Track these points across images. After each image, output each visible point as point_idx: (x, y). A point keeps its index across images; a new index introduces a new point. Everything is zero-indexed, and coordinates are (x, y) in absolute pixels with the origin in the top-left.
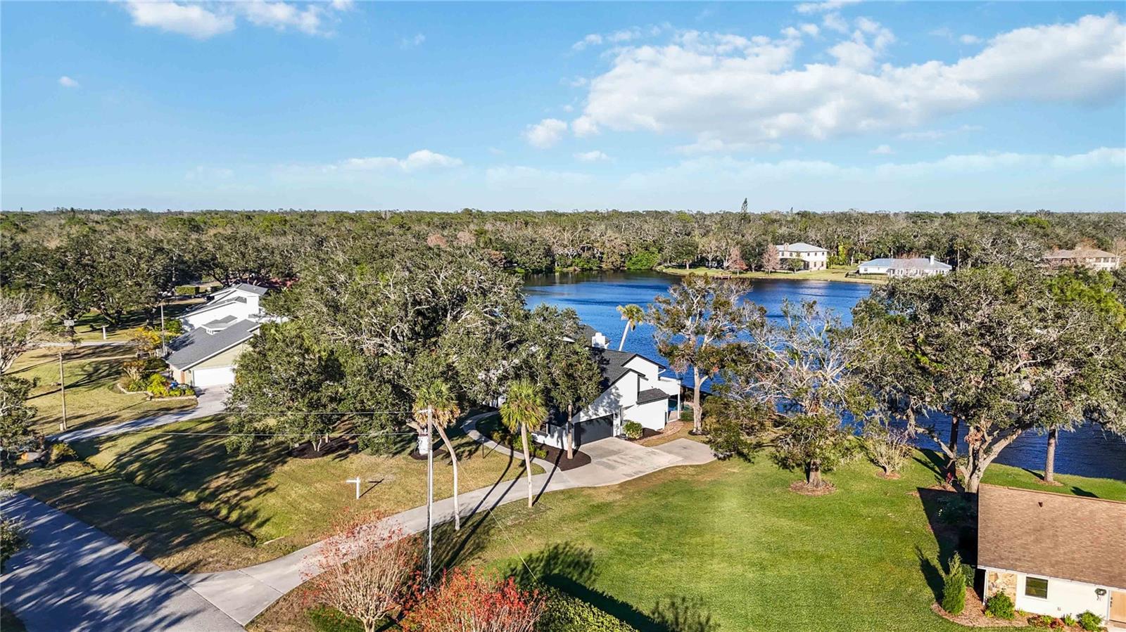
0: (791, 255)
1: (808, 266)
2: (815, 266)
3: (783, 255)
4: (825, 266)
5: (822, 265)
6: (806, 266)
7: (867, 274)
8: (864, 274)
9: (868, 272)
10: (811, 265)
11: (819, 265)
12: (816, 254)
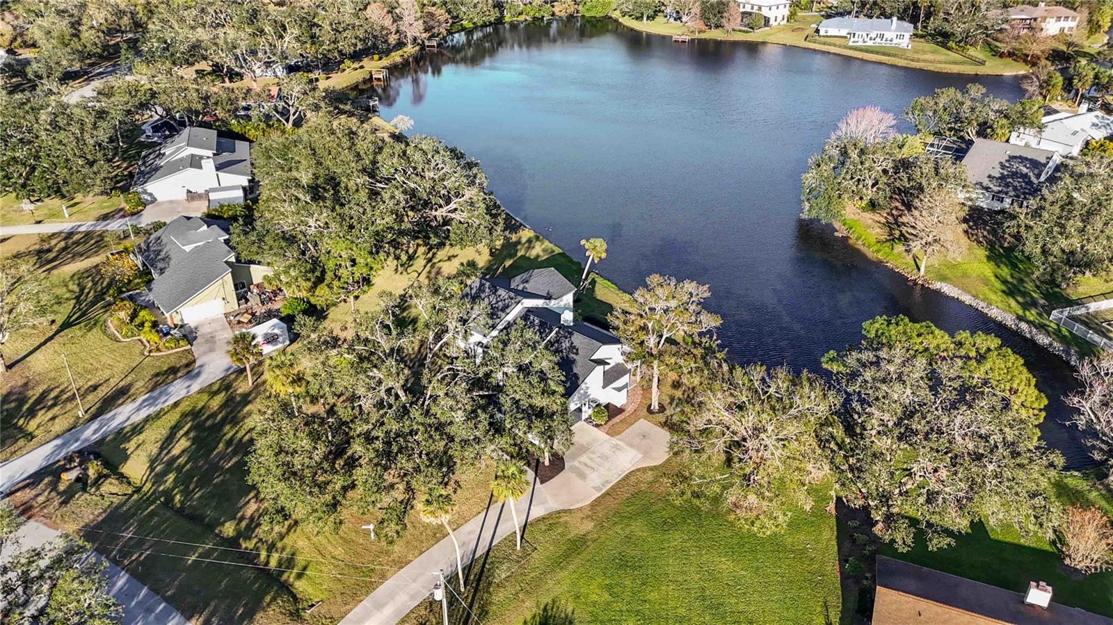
0: (752, 9)
1: (769, 21)
2: (776, 20)
3: (744, 7)
4: (786, 19)
5: (783, 19)
6: (767, 21)
7: (827, 36)
8: (824, 36)
9: (828, 34)
10: (772, 22)
11: (780, 18)
12: (778, 8)
